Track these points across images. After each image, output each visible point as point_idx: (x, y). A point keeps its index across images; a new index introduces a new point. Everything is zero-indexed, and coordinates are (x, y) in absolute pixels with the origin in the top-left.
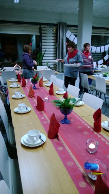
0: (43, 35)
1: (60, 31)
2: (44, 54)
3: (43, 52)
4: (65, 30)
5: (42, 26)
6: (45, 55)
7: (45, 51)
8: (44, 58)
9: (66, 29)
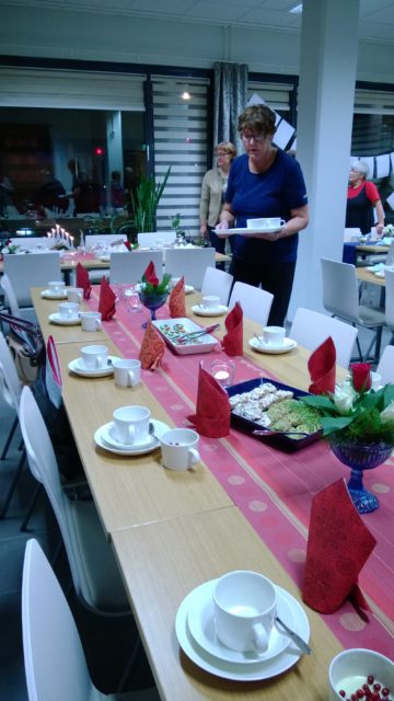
0: (157, 111)
1: (225, 96)
2: (165, 185)
3: (159, 180)
4: (243, 94)
5: (154, 78)
6: (166, 191)
7: (168, 174)
8: (162, 202)
9: (246, 91)
